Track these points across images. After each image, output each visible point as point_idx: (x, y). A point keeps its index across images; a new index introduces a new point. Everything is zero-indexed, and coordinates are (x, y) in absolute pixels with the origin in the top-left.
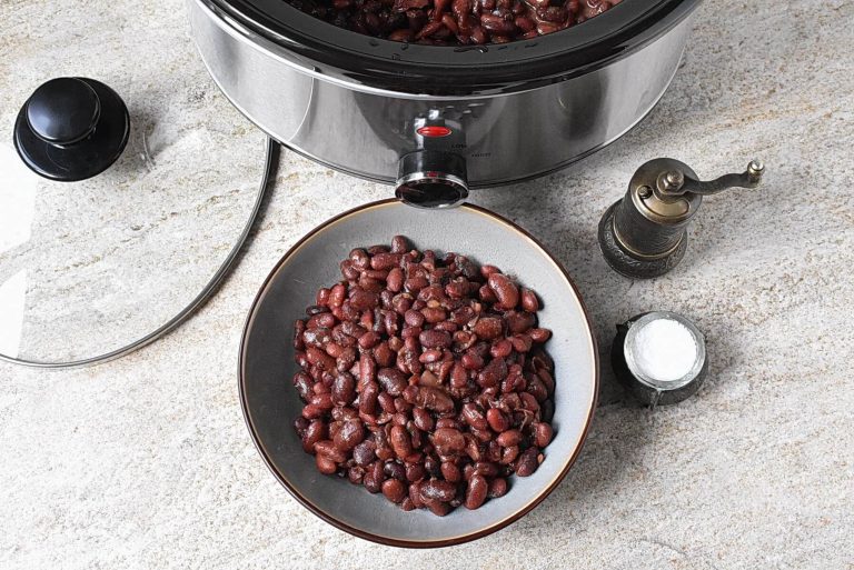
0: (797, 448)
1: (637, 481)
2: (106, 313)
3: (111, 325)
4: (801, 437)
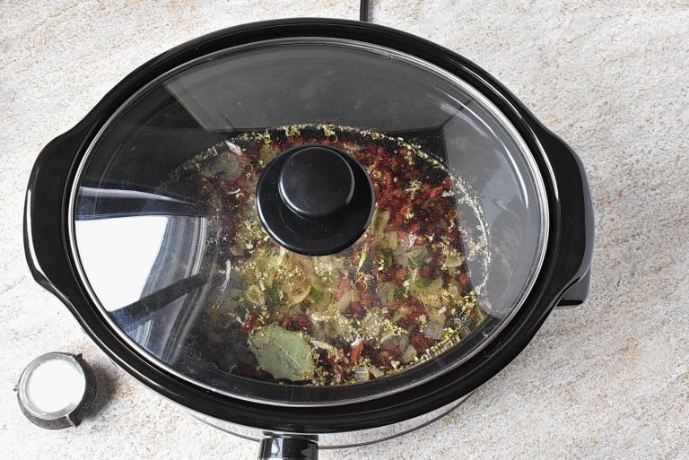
0: (569, 387)
1: (450, 425)
2: (21, 330)
3: (25, 340)
4: (571, 378)
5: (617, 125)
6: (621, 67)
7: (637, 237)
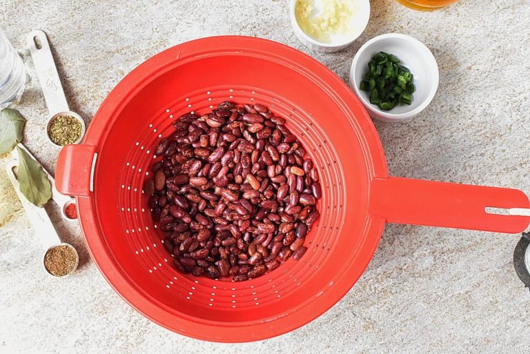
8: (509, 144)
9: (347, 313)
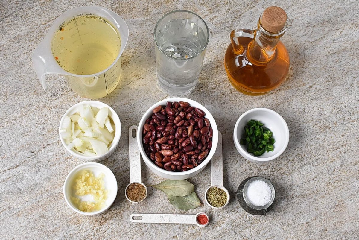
0: (307, 225)
2: (23, 189)
3: (25, 193)
4: (309, 220)
5: (335, 87)
6: (338, 56)
7: (344, 147)
8: (335, 133)
9: (231, 232)
